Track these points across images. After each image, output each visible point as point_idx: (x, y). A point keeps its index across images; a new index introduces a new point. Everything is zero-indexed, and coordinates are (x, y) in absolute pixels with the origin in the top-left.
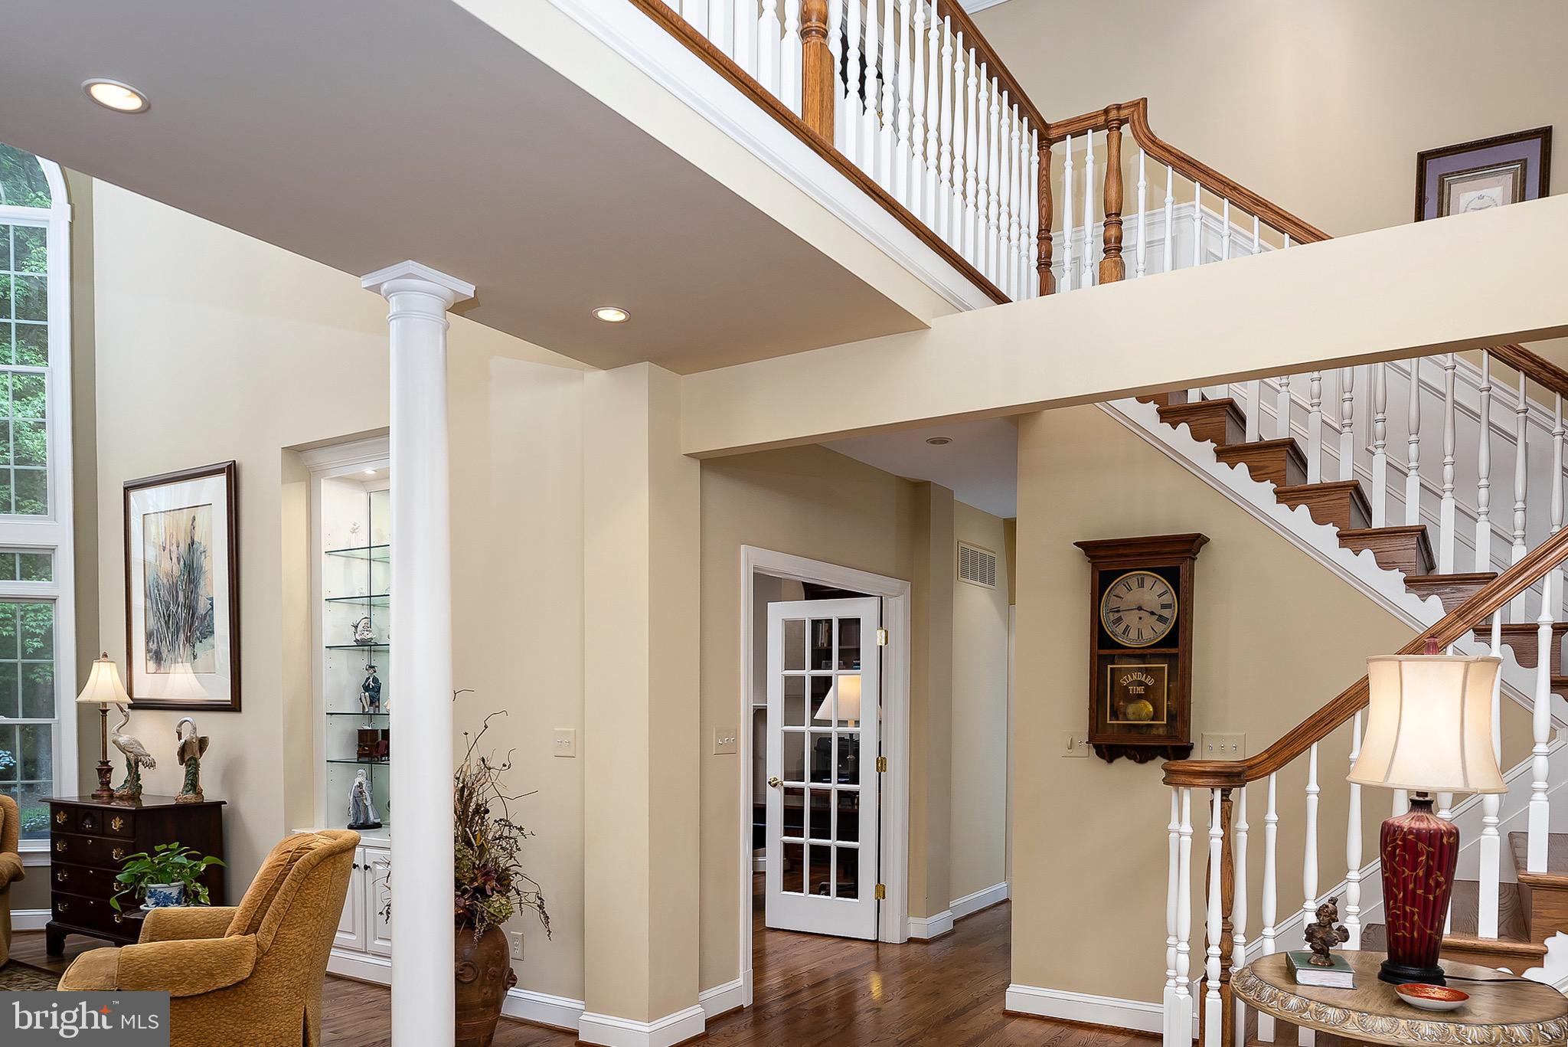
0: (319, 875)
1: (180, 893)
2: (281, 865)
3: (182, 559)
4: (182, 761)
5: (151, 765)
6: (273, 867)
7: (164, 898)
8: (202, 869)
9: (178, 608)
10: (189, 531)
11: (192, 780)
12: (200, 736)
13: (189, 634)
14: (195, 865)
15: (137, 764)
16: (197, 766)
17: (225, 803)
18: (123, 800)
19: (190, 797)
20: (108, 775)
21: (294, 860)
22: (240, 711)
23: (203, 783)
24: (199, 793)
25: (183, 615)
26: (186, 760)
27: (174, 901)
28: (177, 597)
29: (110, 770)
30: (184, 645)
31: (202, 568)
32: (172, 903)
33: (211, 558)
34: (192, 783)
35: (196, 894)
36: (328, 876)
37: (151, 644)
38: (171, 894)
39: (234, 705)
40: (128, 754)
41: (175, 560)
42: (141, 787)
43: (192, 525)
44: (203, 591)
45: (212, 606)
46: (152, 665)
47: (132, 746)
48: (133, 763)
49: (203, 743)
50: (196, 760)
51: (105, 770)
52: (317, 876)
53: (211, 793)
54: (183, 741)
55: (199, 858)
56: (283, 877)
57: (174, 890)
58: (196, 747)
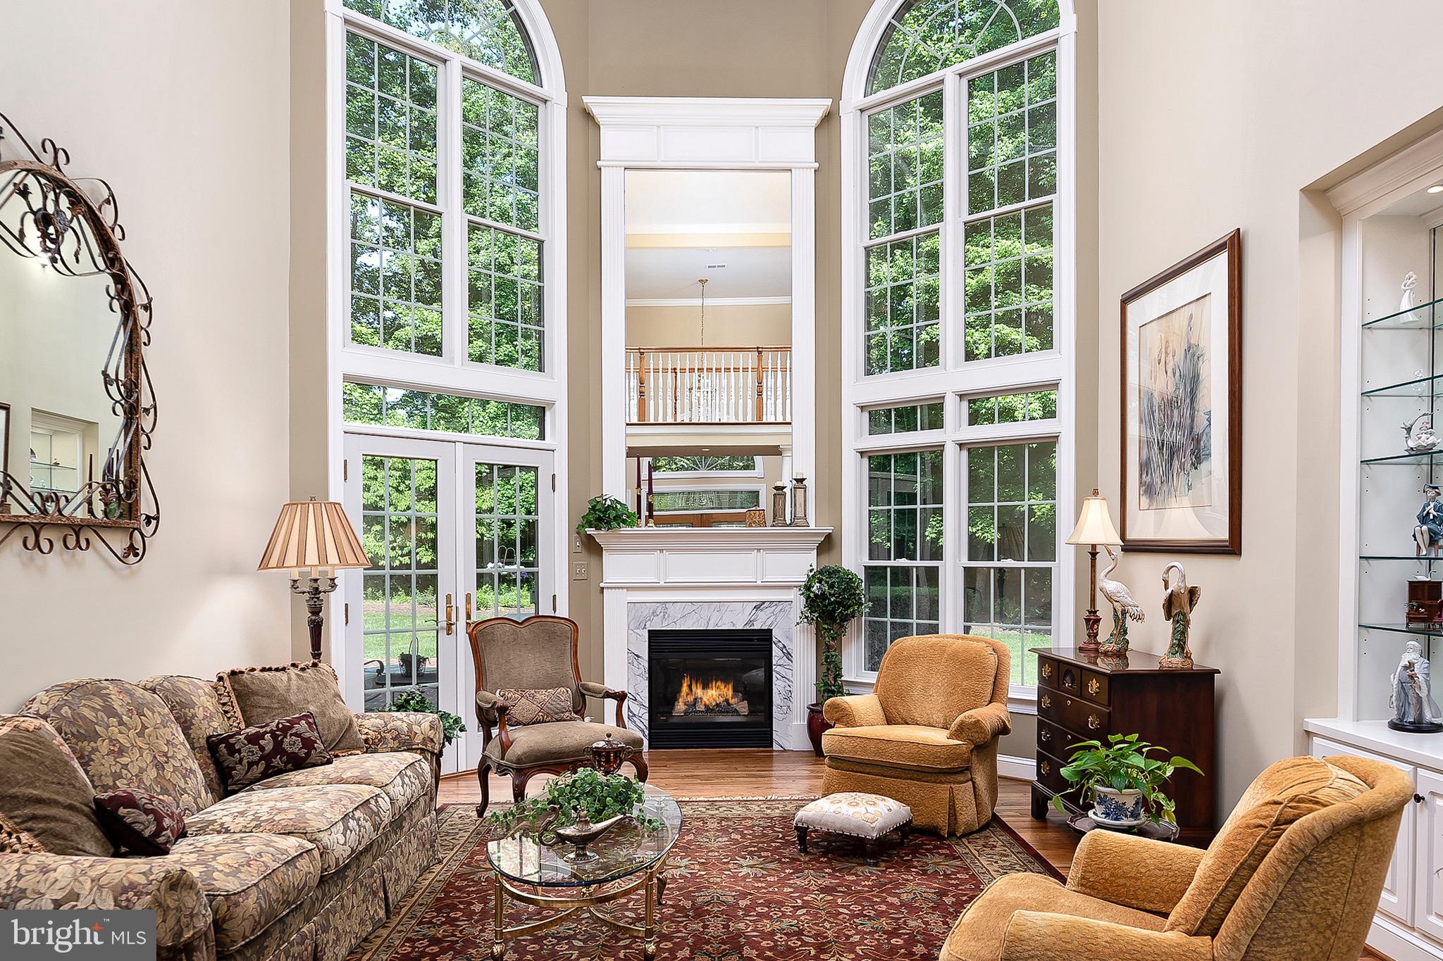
0: (1330, 857)
1: (1137, 803)
2: (1261, 826)
3: (1177, 371)
4: (1169, 615)
5: (1139, 618)
6: (1248, 827)
7: (1115, 808)
8: (1168, 774)
9: (1172, 430)
10: (1184, 334)
11: (1179, 640)
12: (1189, 586)
13: (1183, 460)
14: (1159, 768)
15: (1124, 613)
16: (1187, 623)
17: (1218, 672)
18: (1108, 656)
19: (1177, 662)
20: (1096, 626)
21: (1284, 821)
22: (1239, 554)
23: (1192, 644)
24: (1188, 657)
25: (1178, 437)
26: (1173, 614)
27: (1129, 814)
28: (1172, 417)
29: (1098, 621)
30: (1178, 474)
31: (1198, 376)
32: (1126, 816)
33: (1210, 361)
34: (1180, 644)
35: (1160, 806)
36: (1347, 861)
37: (1144, 476)
38: (1124, 804)
39: (1232, 547)
40: (1115, 604)
41: (1170, 372)
42: (1128, 642)
43: (1189, 325)
44: (1201, 406)
45: (1210, 422)
46: (1145, 501)
47: (1119, 595)
48: (1119, 614)
49: (1193, 593)
50: (1184, 615)
51: (1092, 621)
52: (1327, 860)
53: (1200, 658)
54: (1169, 591)
55: (1165, 758)
56: (1264, 848)
57: (1129, 799)
58: (1186, 599)
